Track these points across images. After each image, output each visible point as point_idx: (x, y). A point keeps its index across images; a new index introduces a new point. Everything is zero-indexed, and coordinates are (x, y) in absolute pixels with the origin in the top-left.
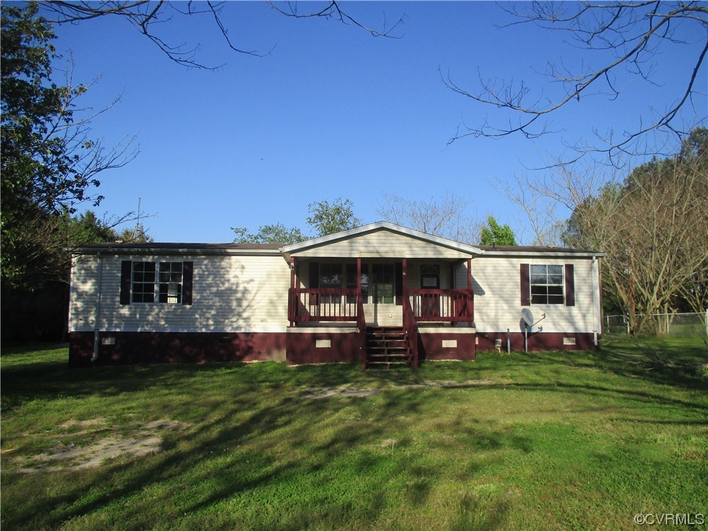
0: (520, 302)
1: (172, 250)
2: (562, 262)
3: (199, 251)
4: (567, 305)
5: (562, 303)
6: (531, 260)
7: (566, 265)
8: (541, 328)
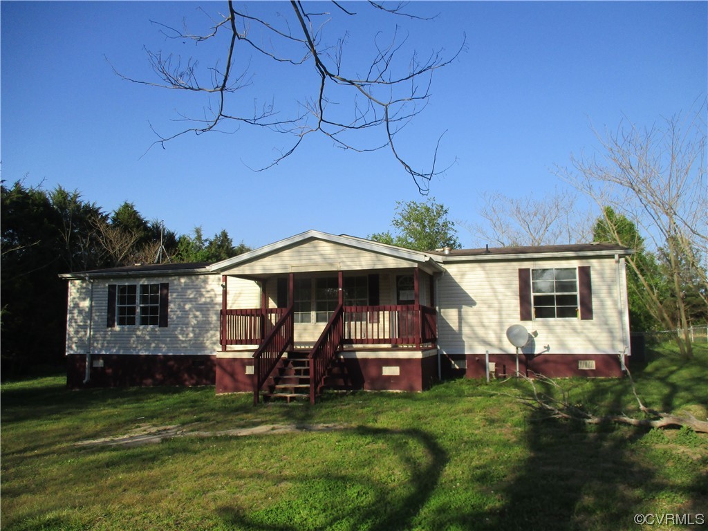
0: (519, 316)
1: (147, 272)
2: (575, 264)
3: (170, 271)
4: (583, 318)
5: (575, 315)
6: (532, 263)
7: (579, 268)
8: (548, 348)
